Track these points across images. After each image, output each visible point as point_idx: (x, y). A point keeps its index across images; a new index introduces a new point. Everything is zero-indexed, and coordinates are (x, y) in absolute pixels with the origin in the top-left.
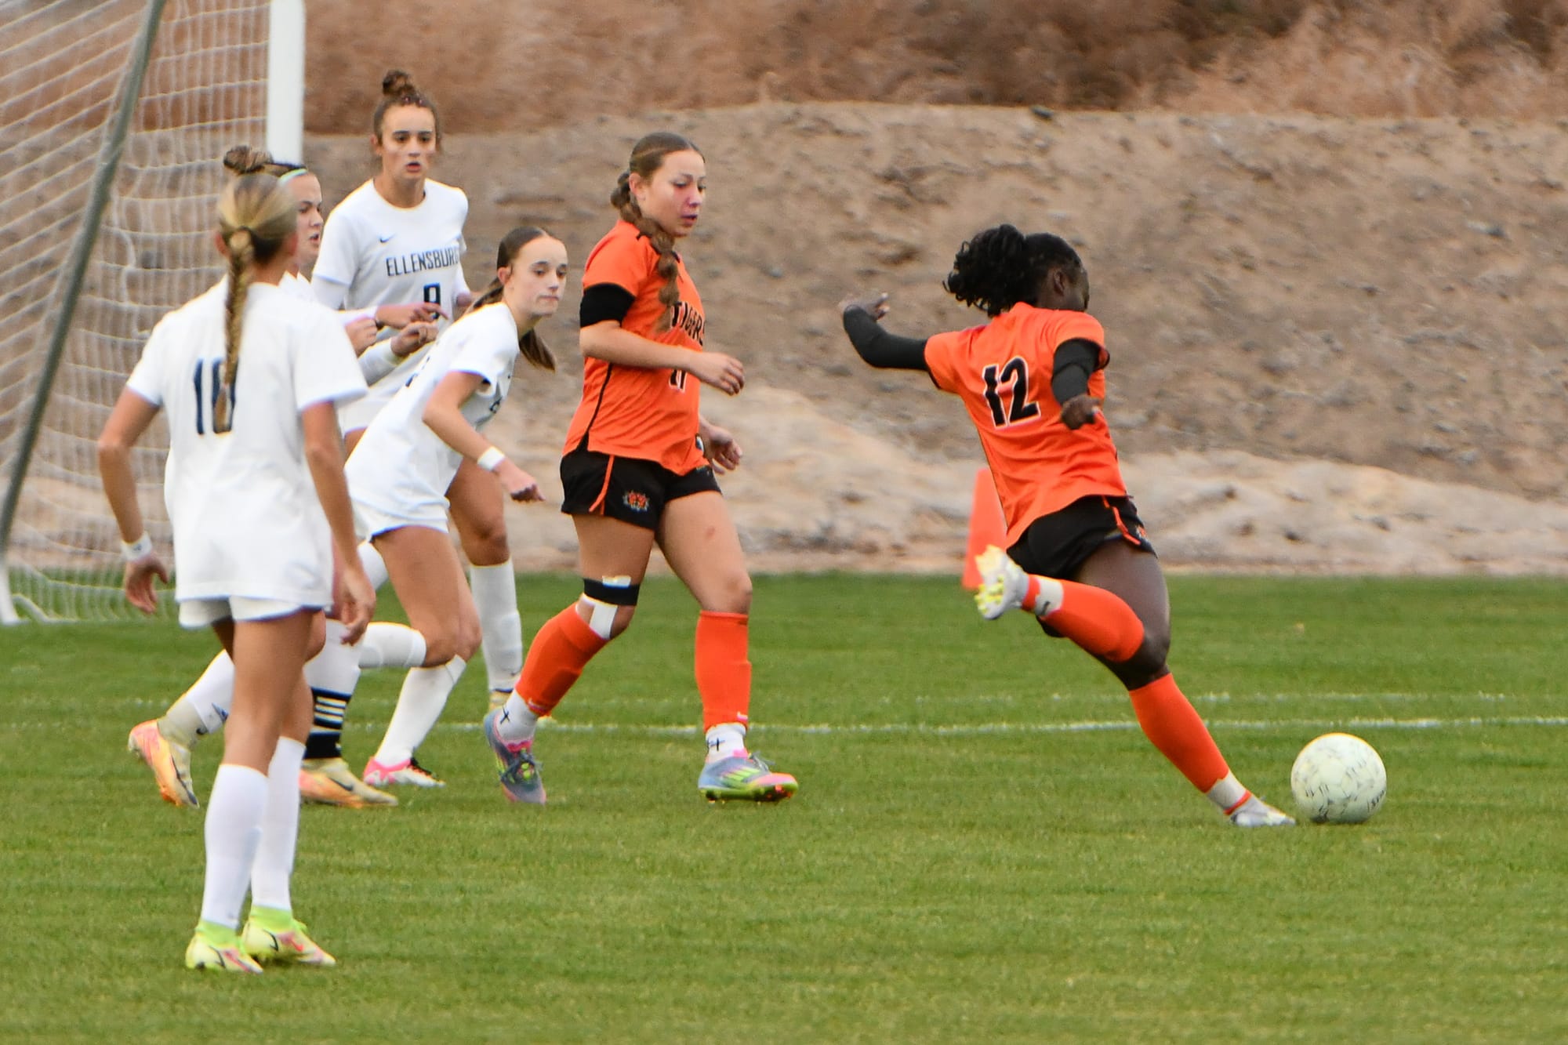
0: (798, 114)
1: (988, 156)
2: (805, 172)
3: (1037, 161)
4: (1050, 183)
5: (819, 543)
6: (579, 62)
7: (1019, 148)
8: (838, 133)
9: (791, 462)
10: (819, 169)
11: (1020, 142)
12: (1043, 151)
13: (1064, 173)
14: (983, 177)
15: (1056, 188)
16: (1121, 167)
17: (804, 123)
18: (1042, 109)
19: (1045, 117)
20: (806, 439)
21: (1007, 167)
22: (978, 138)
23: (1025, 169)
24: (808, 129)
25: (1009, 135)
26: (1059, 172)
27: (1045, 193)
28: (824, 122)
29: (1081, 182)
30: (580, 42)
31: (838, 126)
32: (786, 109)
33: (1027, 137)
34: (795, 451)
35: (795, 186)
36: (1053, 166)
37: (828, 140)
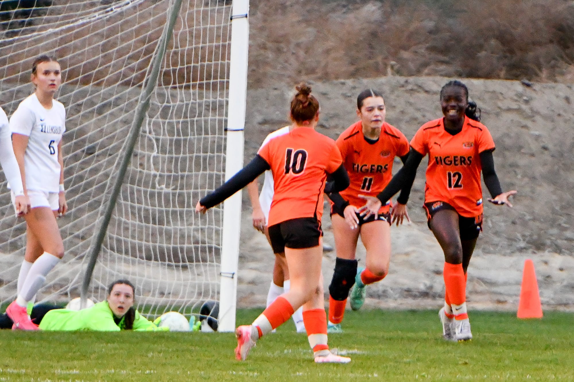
0: (406, 82)
1: (500, 104)
2: (411, 110)
3: (524, 107)
4: (530, 117)
5: (425, 294)
6: (270, 55)
7: (516, 101)
8: (427, 92)
9: (407, 254)
10: (418, 110)
11: (515, 98)
12: (527, 102)
13: (538, 113)
14: (497, 115)
15: (534, 121)
16: (565, 111)
17: (410, 87)
18: (527, 82)
19: (528, 86)
20: (415, 243)
21: (509, 110)
22: (495, 95)
23: (519, 111)
24: (412, 90)
25: (511, 94)
26: (535, 113)
27: (529, 123)
28: (420, 87)
29: (545, 117)
30: (269, 45)
31: (427, 89)
32: (402, 79)
33: (520, 95)
34: (409, 249)
35: (407, 118)
36: (532, 109)
37: (422, 95)
